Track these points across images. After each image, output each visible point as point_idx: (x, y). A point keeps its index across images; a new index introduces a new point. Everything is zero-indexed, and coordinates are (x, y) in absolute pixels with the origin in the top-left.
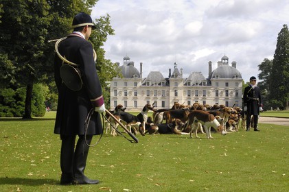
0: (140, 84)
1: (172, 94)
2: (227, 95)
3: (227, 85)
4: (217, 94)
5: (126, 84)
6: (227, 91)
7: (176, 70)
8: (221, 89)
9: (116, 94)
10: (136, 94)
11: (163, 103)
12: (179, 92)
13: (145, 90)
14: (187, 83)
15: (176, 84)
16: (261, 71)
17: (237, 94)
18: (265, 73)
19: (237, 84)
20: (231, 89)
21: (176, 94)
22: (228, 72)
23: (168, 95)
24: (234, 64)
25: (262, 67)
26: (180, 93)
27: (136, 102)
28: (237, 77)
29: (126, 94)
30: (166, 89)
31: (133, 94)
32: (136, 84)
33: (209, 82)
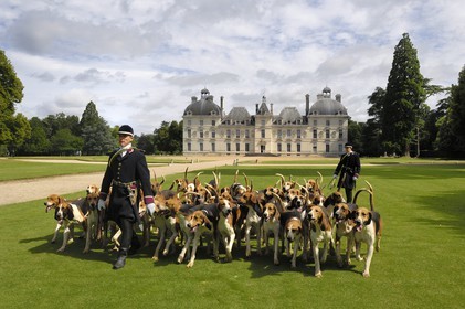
0: (219, 122)
1: (258, 135)
2: (328, 136)
3: (328, 123)
4: (315, 135)
5: (202, 123)
6: (328, 132)
7: (263, 105)
8: (321, 129)
9: (190, 136)
10: (214, 135)
11: (247, 145)
12: (266, 131)
13: (225, 130)
14: (277, 121)
15: (263, 122)
16: (371, 105)
17: (341, 135)
18: (377, 106)
19: (341, 123)
20: (333, 129)
21: (263, 135)
22: (329, 106)
23: (253, 136)
24: (338, 98)
25: (373, 98)
26: (269, 133)
27: (213, 145)
28: (340, 113)
29: (202, 135)
30: (251, 129)
31: (210, 134)
32: (214, 123)
33: (306, 120)
